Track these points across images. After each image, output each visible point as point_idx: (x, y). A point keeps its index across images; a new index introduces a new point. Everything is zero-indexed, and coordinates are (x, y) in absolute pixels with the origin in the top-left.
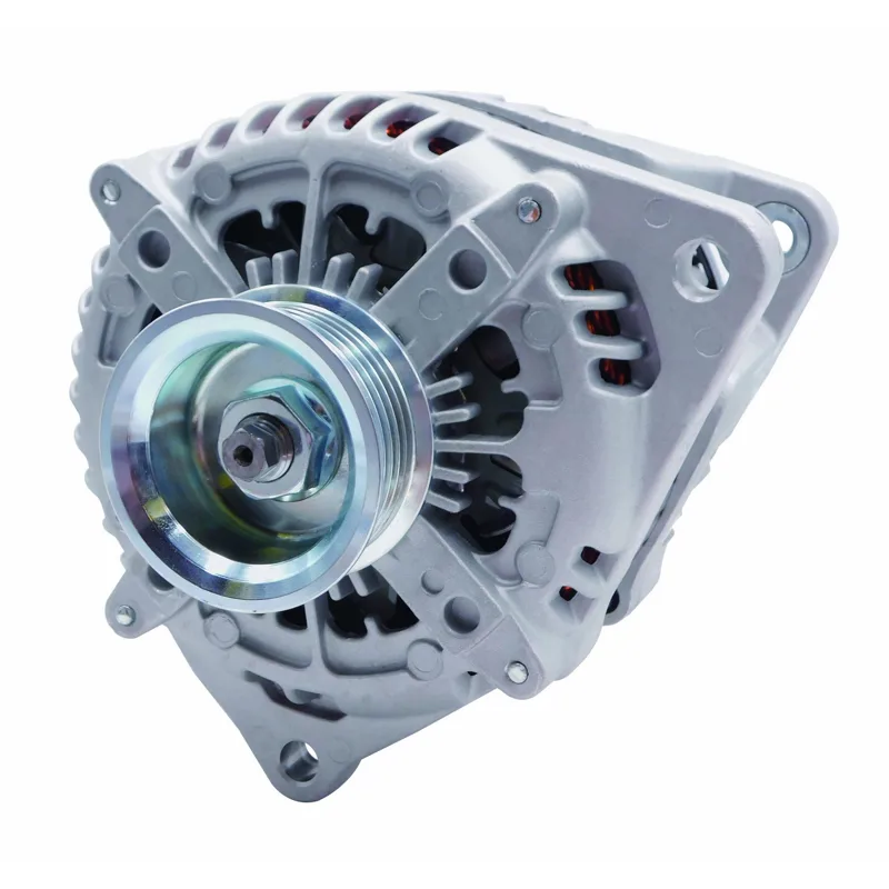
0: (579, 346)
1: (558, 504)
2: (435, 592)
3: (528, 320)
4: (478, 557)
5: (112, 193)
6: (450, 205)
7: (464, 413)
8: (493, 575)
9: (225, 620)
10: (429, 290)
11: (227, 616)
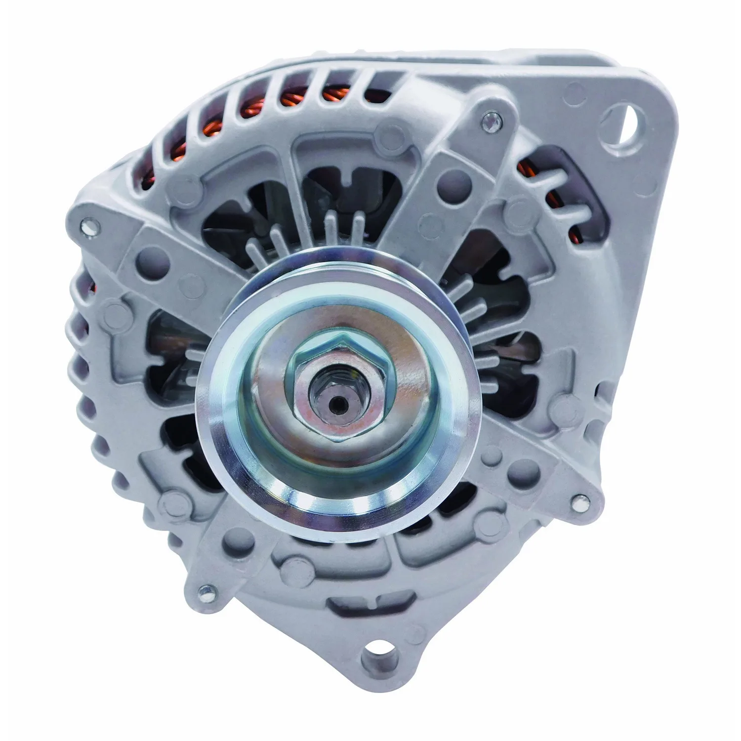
0: (557, 221)
1: (574, 355)
2: (495, 465)
3: (508, 213)
4: (517, 423)
5: (91, 228)
6: (415, 140)
7: (482, 307)
8: (532, 433)
9: (298, 563)
10: (426, 215)
11: (300, 559)
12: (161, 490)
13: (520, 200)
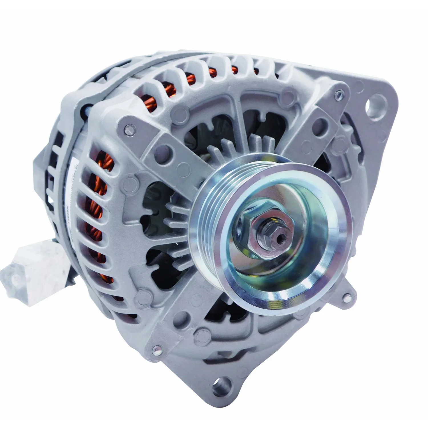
5: (131, 131)
6: (299, 100)
9: (204, 332)
10: (305, 141)
11: (205, 330)
12: (138, 289)
13: (341, 138)
